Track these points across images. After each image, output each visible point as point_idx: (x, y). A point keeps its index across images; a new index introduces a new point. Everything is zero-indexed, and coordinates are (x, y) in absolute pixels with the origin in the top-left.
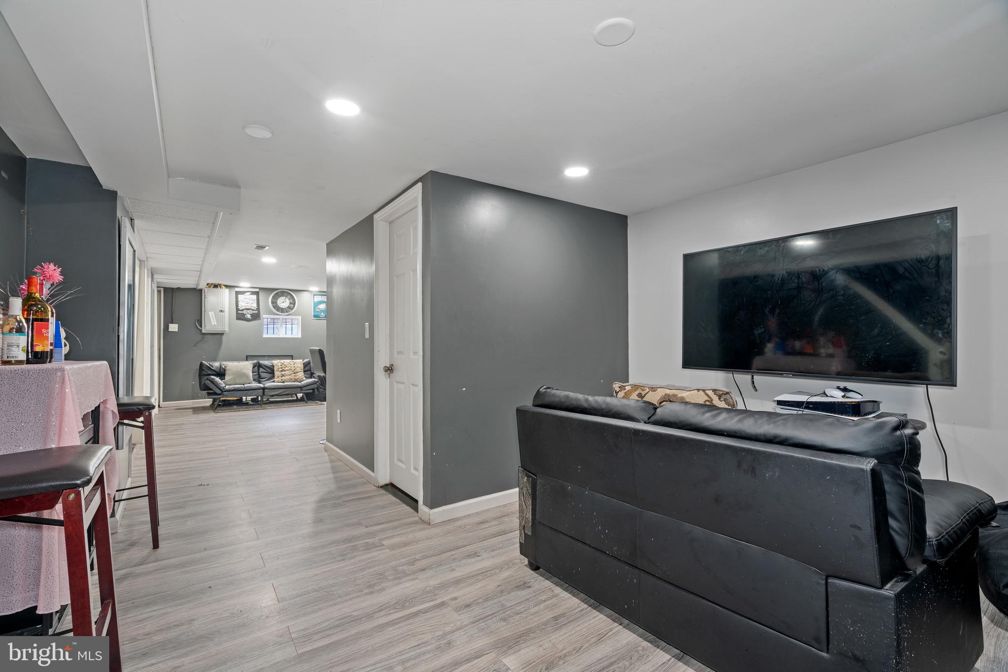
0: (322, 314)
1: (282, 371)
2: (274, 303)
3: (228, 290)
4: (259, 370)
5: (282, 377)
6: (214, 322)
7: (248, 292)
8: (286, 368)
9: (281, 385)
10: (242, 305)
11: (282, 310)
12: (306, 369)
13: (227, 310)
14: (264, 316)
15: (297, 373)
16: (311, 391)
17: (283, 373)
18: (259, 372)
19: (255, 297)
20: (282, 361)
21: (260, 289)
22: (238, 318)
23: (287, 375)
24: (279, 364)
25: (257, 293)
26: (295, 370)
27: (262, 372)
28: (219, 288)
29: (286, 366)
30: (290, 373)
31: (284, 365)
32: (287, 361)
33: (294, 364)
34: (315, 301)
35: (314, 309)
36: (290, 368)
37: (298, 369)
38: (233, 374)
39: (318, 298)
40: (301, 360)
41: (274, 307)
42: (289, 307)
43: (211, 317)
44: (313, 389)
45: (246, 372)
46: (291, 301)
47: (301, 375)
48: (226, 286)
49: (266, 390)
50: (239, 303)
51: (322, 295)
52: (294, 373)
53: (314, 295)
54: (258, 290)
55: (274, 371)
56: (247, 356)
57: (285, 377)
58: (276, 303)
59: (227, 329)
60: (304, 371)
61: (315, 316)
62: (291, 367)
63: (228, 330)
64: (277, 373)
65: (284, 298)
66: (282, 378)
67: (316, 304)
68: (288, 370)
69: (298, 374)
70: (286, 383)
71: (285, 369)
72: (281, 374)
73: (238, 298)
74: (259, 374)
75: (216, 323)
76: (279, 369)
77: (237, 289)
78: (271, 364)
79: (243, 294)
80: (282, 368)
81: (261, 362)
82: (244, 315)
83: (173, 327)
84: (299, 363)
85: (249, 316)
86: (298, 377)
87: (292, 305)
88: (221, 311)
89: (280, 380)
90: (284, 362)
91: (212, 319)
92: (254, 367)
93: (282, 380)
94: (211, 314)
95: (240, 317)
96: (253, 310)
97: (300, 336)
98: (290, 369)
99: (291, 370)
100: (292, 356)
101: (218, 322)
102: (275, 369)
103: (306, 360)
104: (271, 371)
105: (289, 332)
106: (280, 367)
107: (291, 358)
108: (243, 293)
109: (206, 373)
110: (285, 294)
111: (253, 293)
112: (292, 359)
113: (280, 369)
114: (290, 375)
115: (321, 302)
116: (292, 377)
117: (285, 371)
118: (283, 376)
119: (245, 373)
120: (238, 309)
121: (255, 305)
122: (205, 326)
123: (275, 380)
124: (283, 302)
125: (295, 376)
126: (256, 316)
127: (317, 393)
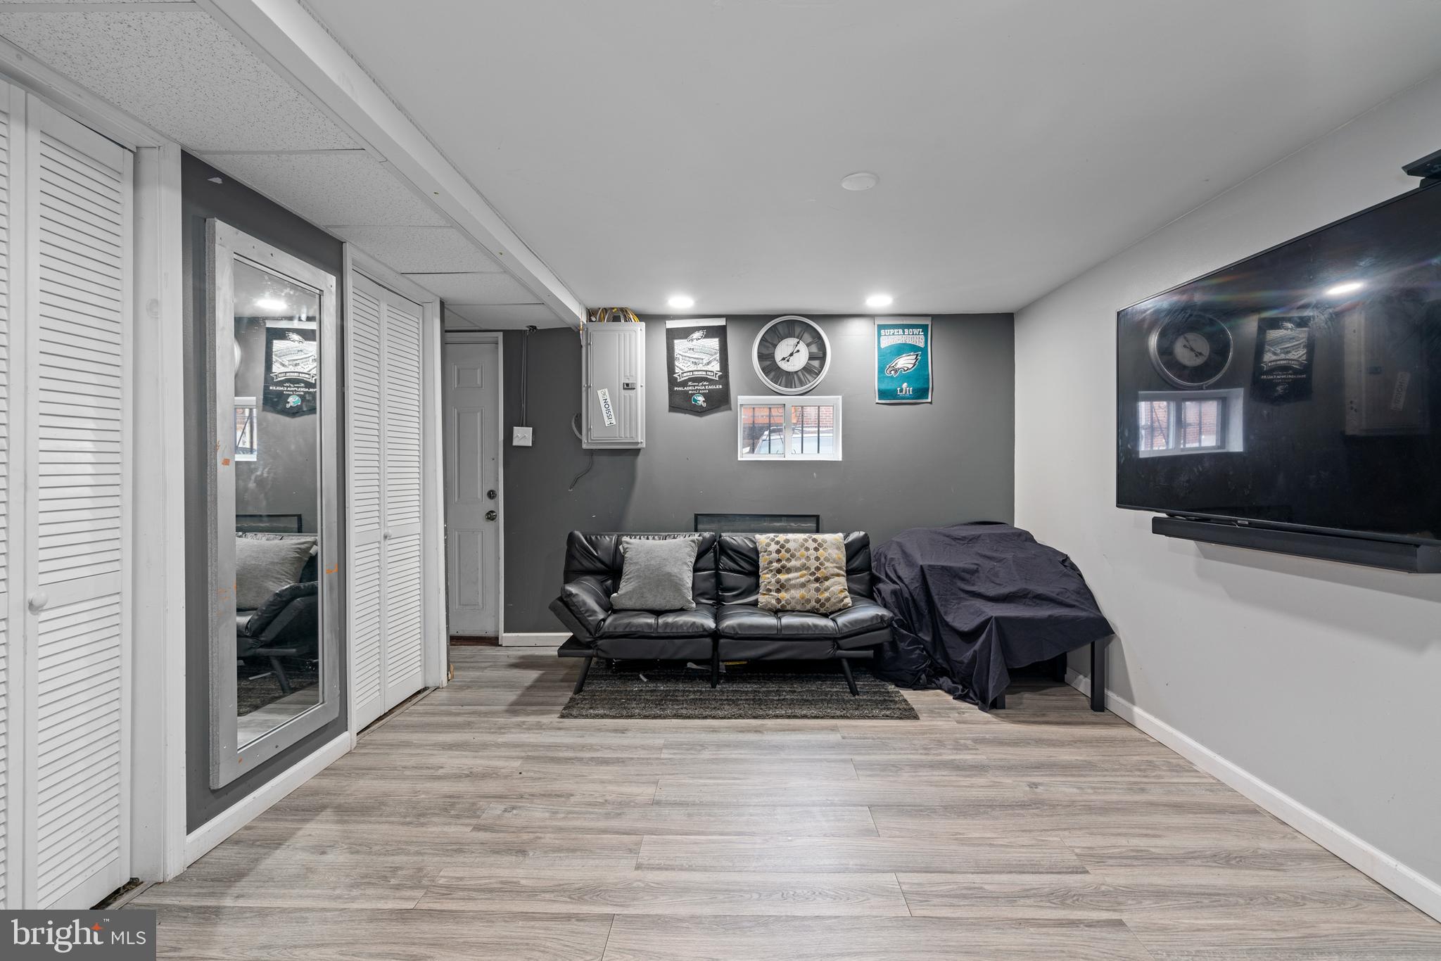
0: (905, 385)
1: (779, 571)
2: (766, 358)
3: (643, 324)
4: (717, 561)
5: (778, 591)
6: (610, 420)
7: (698, 329)
8: (793, 563)
9: (770, 627)
10: (684, 367)
11: (788, 379)
12: (856, 563)
13: (640, 381)
14: (741, 399)
15: (827, 579)
16: (870, 653)
17: (783, 577)
18: (717, 569)
19: (714, 343)
20: (781, 537)
21: (729, 317)
22: (673, 408)
23: (794, 586)
24: (774, 547)
25: (720, 333)
26: (818, 569)
27: (725, 570)
28: (623, 321)
29: (793, 556)
30: (803, 580)
31: (788, 551)
32: (795, 539)
33: (816, 549)
34: (883, 346)
35: (881, 370)
36: (803, 561)
37: (830, 568)
38: (639, 577)
39: (892, 338)
40: (841, 535)
41: (766, 371)
42: (807, 369)
43: (602, 404)
44: (878, 648)
45: (674, 570)
46: (814, 349)
47: (838, 587)
48: (642, 317)
49: (722, 641)
50: (676, 363)
51: (903, 327)
52: (817, 580)
53: (880, 327)
54: (722, 322)
55: (757, 567)
56: (696, 516)
57: (787, 590)
58: (771, 357)
59: (641, 438)
60: (849, 572)
61: (883, 394)
62: (808, 558)
63: (644, 441)
64: (766, 578)
65: (793, 341)
66: (780, 595)
67: (888, 356)
68: (797, 569)
69: (827, 583)
70: (787, 620)
71: (788, 565)
72: (778, 582)
73: (673, 348)
74: (717, 576)
75: (614, 421)
76: (771, 562)
77: (671, 324)
78: (751, 546)
79: (685, 337)
80: (779, 561)
81: (726, 537)
82: (688, 396)
83: (523, 436)
84: (833, 544)
85: (700, 400)
86: (827, 594)
87: (816, 363)
88: (628, 387)
89: (774, 602)
90: (787, 541)
91: (604, 410)
92: (700, 556)
93: (779, 600)
94: (602, 395)
95: (680, 400)
96: (711, 381)
97: (840, 458)
98: (805, 567)
99: (808, 568)
100: (817, 518)
101: (619, 421)
102: (762, 563)
103: (855, 535)
104: (750, 563)
105: (810, 447)
106: (774, 556)
107: (812, 525)
108: (685, 333)
109: (579, 567)
110: (798, 330)
111: (710, 332)
112: (817, 531)
113: (775, 565)
114: (803, 585)
115: (901, 349)
116: (810, 593)
117: (789, 571)
118: (782, 587)
119: (669, 574)
120: (672, 381)
121: (716, 367)
122: (588, 430)
123: (762, 599)
124: (791, 354)
125: (817, 590)
126: (719, 400)
127: (889, 654)
